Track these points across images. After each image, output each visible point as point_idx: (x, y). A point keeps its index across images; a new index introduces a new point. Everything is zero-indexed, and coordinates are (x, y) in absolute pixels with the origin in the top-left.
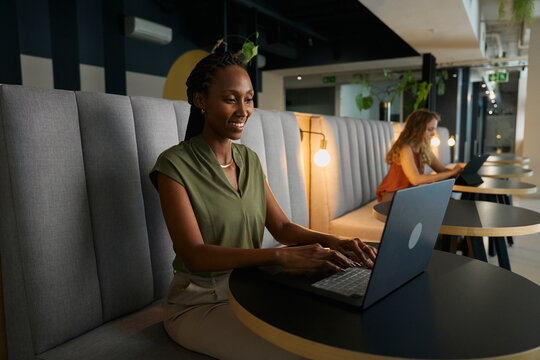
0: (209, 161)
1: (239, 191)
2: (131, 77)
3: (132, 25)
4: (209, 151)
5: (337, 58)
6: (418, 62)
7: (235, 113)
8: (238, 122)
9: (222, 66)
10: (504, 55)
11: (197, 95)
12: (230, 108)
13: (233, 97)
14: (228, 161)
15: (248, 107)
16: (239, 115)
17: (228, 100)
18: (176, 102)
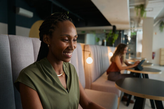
0: (51, 73)
1: (67, 89)
2: (18, 28)
3: (19, 10)
4: (51, 68)
5: (87, 25)
6: (111, 28)
7: (68, 48)
8: (69, 52)
9: (61, 21)
10: (134, 27)
11: (45, 36)
12: (65, 45)
13: (67, 39)
14: (61, 72)
15: (75, 44)
16: (70, 49)
17: (64, 40)
18: (33, 39)
